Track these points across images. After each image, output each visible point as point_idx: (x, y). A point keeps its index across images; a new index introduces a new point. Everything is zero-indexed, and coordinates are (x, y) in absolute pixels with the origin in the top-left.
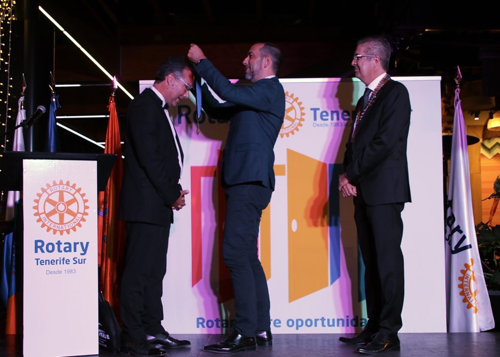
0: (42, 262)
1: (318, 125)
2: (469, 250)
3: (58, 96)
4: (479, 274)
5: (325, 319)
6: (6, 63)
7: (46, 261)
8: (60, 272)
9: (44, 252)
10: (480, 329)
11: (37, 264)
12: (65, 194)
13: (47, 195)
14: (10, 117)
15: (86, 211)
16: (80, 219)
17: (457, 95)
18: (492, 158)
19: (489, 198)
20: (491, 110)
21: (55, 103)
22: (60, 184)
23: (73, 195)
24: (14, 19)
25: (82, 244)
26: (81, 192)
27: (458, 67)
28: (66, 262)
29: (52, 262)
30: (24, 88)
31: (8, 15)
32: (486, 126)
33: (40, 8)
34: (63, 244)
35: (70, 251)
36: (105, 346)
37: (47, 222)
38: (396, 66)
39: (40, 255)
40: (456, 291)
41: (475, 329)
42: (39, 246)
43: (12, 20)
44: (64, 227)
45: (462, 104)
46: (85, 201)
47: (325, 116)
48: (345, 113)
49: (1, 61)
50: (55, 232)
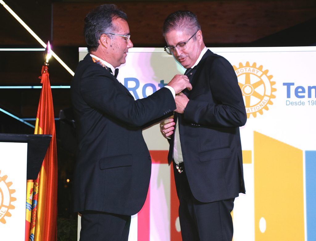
1: (292, 103)
15: (12, 203)
16: (4, 214)
26: (7, 181)
46: (12, 191)
47: (300, 92)
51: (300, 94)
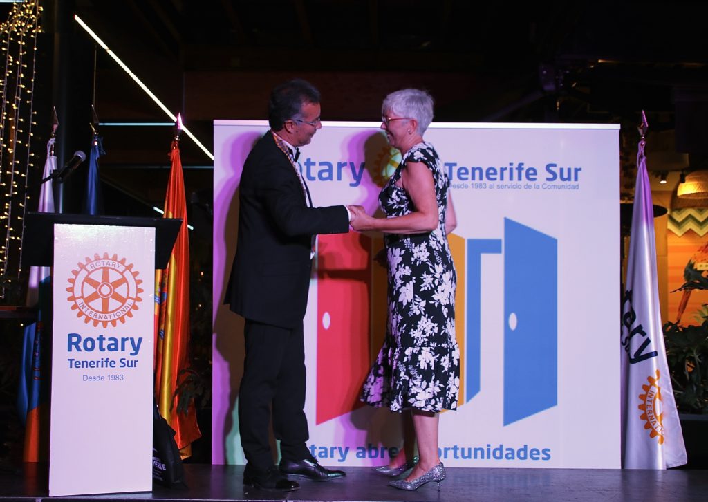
0: (78, 364)
2: (654, 359)
3: (102, 138)
4: (667, 392)
5: (458, 449)
6: (28, 91)
7: (83, 362)
8: (102, 378)
9: (81, 351)
10: (667, 465)
11: (71, 367)
12: (110, 270)
13: (86, 273)
14: (32, 165)
15: (139, 295)
16: (130, 307)
17: (641, 150)
18: (683, 235)
19: (680, 290)
20: (683, 170)
21: (97, 148)
22: (104, 259)
23: (122, 273)
24: (40, 32)
25: (132, 340)
26: (133, 270)
27: (643, 112)
28: (111, 364)
29: (91, 364)
30: (55, 126)
31: (32, 26)
32: (675, 192)
33: (77, 18)
34: (107, 339)
36: (161, 479)
37: (85, 309)
38: (558, 109)
39: (74, 354)
40: (635, 413)
41: (660, 465)
42: (74, 341)
43: (38, 33)
44: (108, 317)
45: (647, 161)
46: (138, 282)
47: (463, 174)
48: (491, 171)
49: (22, 88)
50: (96, 323)
51: (463, 176)
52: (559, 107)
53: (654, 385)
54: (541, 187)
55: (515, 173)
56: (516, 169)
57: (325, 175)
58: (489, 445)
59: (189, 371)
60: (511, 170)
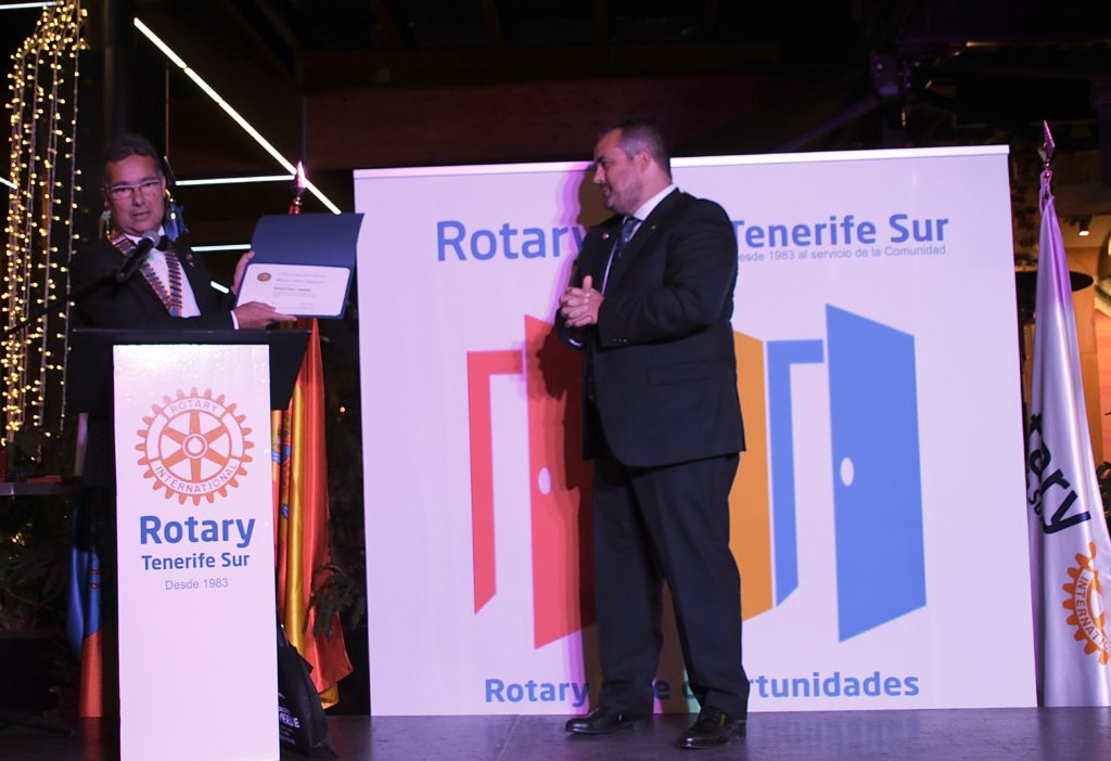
0: (156, 564)
2: (1085, 524)
3: (182, 207)
5: (766, 681)
6: (68, 140)
7: (165, 560)
8: (195, 585)
9: (160, 542)
11: (147, 568)
12: (202, 417)
13: (165, 420)
15: (248, 452)
16: (235, 471)
17: (1045, 185)
21: (175, 223)
22: (191, 397)
23: (219, 419)
24: (83, 47)
25: (239, 523)
26: (237, 413)
27: (1045, 124)
28: (207, 562)
29: (178, 563)
31: (71, 40)
32: (1105, 248)
33: (138, 23)
34: (200, 523)
35: (215, 538)
36: (293, 741)
37: (165, 477)
38: (904, 123)
39: (153, 549)
40: (1057, 615)
41: (1105, 700)
42: (149, 528)
43: (80, 51)
44: (202, 488)
45: (1055, 202)
46: (246, 432)
47: (755, 237)
48: (801, 231)
49: (58, 136)
50: (182, 499)
51: (755, 241)
52: (907, 120)
53: (1088, 568)
54: (883, 252)
55: (840, 232)
56: (842, 225)
57: (534, 249)
58: (816, 674)
59: (328, 568)
60: (833, 227)
